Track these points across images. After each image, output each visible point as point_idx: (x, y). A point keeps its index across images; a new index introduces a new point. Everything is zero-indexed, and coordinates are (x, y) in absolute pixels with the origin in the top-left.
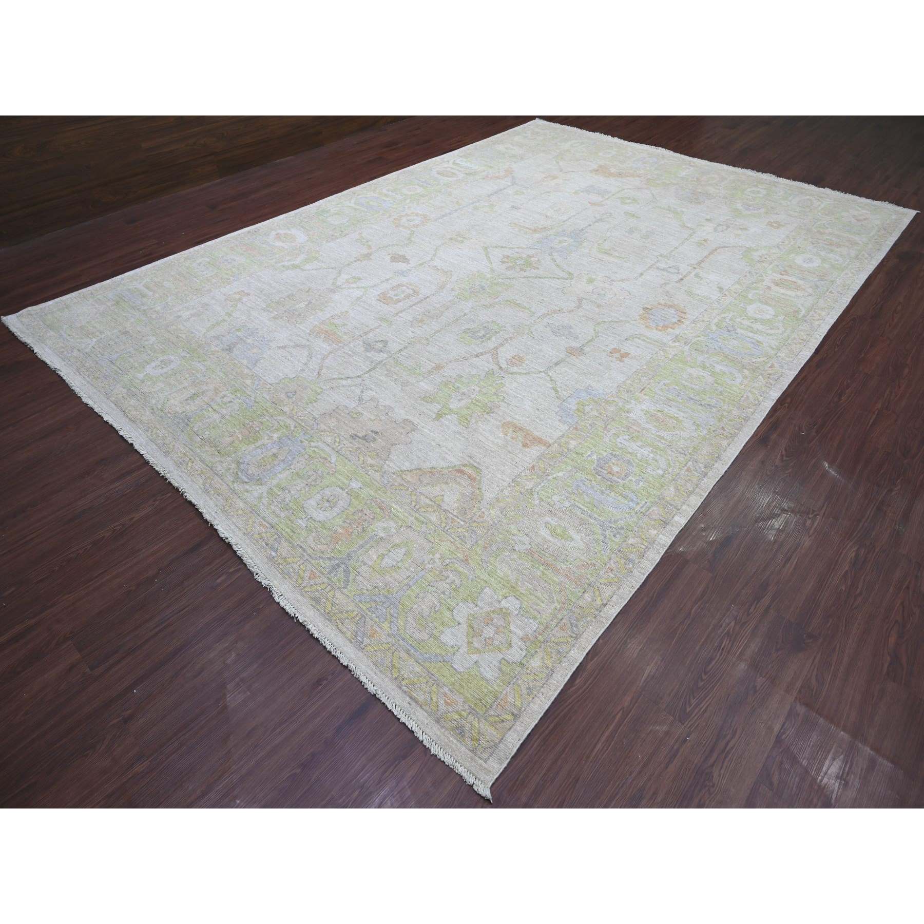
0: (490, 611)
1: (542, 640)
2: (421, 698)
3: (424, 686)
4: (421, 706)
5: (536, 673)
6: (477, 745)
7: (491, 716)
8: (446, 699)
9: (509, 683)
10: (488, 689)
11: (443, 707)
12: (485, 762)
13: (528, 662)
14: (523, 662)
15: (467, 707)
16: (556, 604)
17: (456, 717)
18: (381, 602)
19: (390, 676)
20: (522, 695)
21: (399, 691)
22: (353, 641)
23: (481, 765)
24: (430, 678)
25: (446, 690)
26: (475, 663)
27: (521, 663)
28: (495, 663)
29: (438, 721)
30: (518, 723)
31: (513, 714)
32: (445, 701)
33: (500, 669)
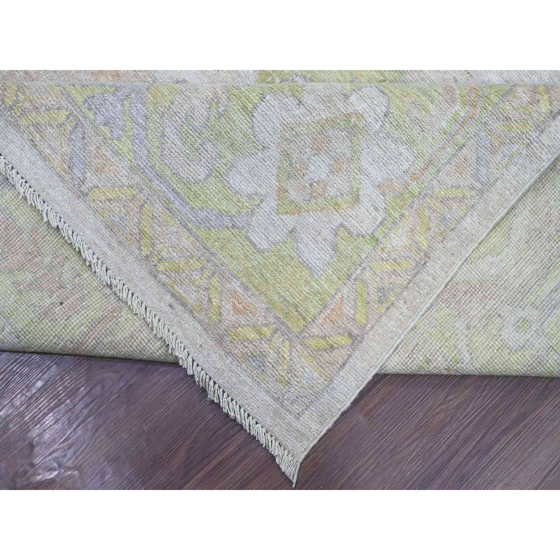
0: (327, 120)
1: (417, 191)
2: (192, 299)
3: (196, 276)
4: (191, 312)
5: (398, 260)
6: (284, 390)
7: (312, 337)
8: (236, 302)
9: (349, 277)
10: (312, 287)
11: (229, 317)
12: (298, 419)
13: (386, 236)
14: (376, 234)
15: (272, 320)
16: (458, 107)
17: (253, 336)
18: (112, 86)
19: (137, 252)
20: (368, 303)
21: (152, 282)
22: (67, 177)
23: (289, 424)
24: (208, 261)
25: (236, 285)
26: (290, 232)
27: (372, 236)
28: (327, 234)
29: (220, 340)
30: (357, 353)
31: (350, 335)
32: (234, 305)
33: (335, 248)
